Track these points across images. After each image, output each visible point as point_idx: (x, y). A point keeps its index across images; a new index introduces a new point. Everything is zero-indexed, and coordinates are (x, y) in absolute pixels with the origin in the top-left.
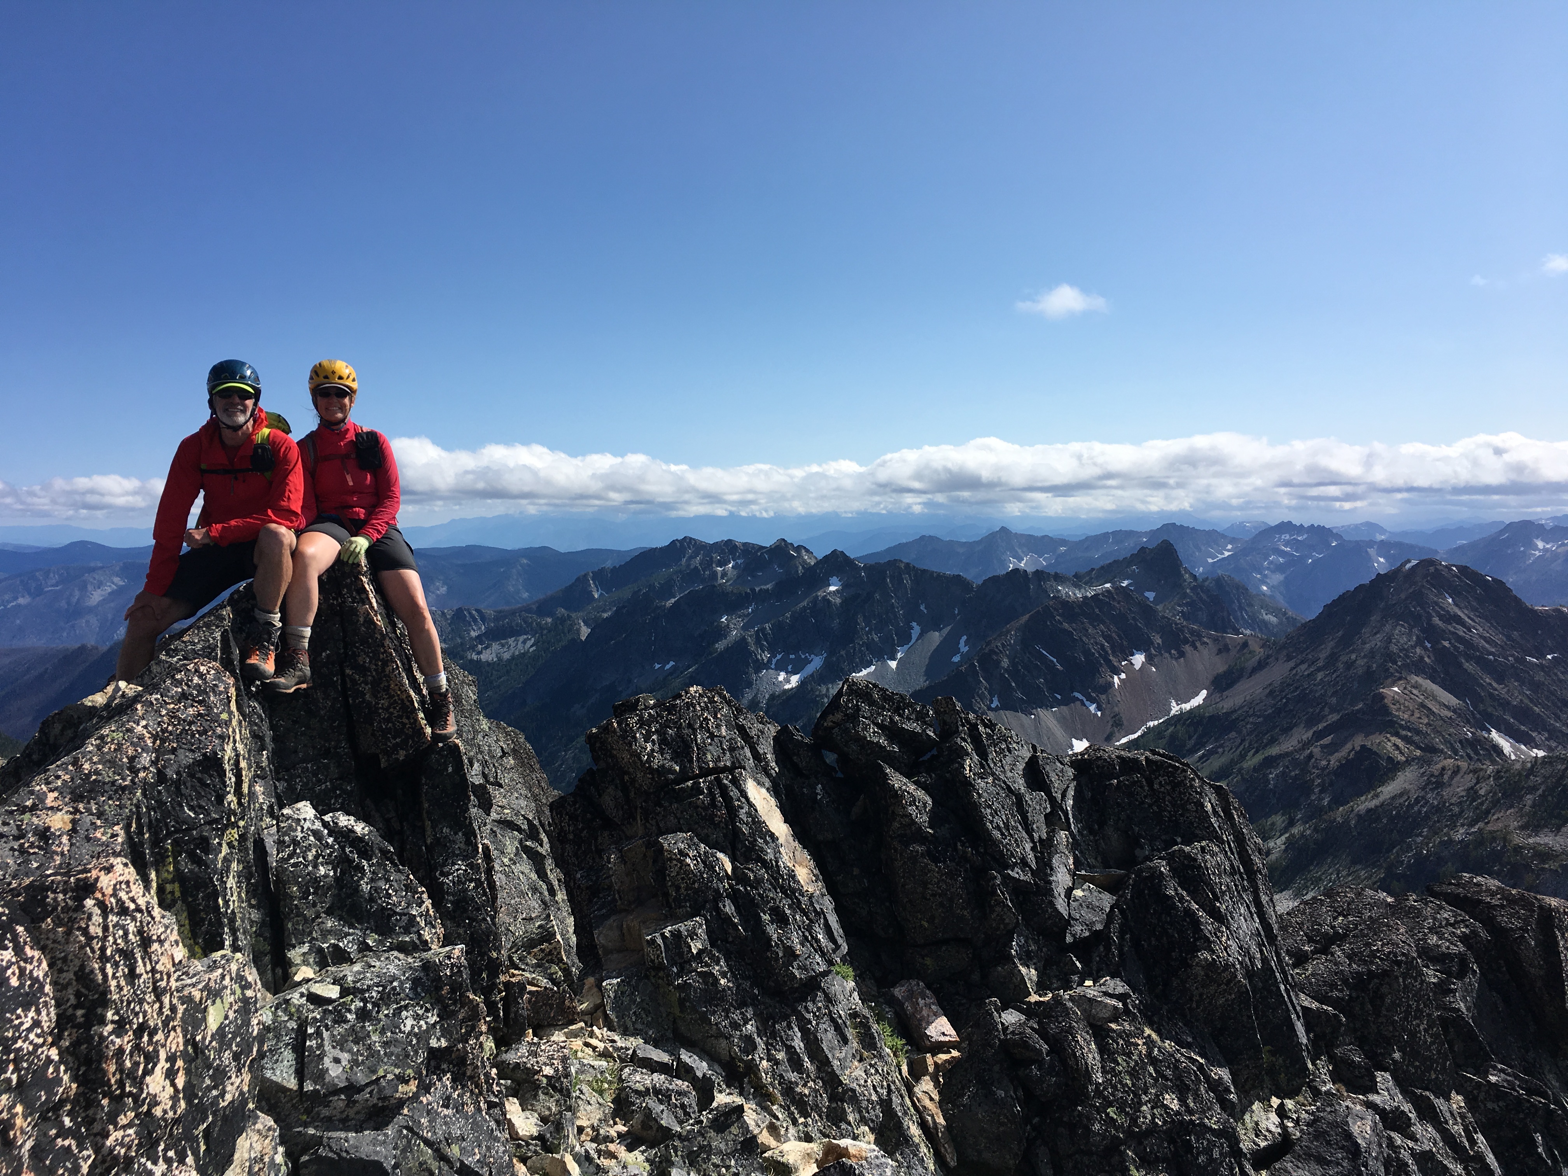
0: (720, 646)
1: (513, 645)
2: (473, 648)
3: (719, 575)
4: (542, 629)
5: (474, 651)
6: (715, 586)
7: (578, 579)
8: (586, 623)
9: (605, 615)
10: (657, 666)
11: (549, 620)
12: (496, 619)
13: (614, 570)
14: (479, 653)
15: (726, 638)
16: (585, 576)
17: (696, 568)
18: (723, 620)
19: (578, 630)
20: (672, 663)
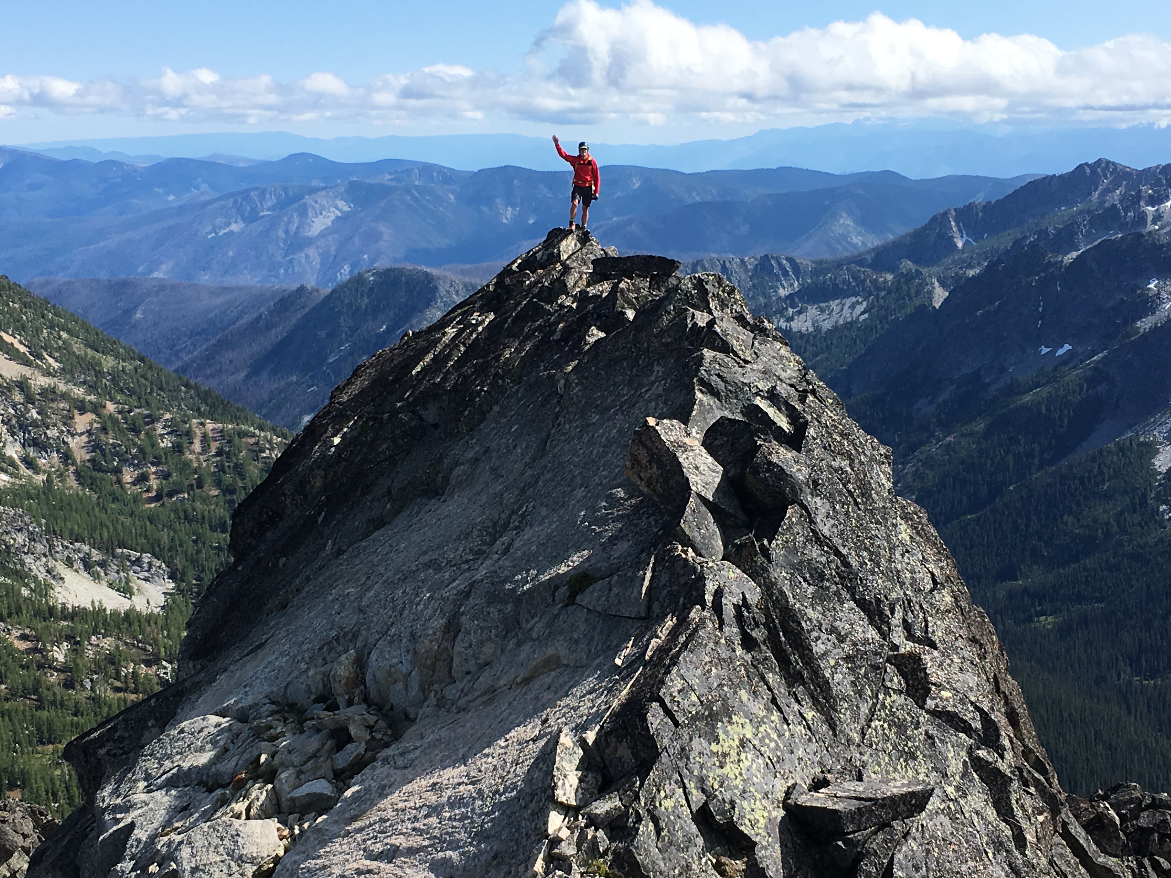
0: (1145, 324)
1: (837, 309)
2: (781, 312)
3: (1150, 218)
4: (879, 289)
5: (782, 316)
6: (1141, 235)
7: (934, 219)
8: (943, 284)
9: (971, 273)
10: (1045, 350)
11: (890, 277)
12: (815, 273)
13: (988, 207)
14: (790, 319)
15: (1153, 313)
16: (945, 214)
17: (1114, 206)
18: (1151, 286)
19: (930, 293)
20: (1067, 347)
